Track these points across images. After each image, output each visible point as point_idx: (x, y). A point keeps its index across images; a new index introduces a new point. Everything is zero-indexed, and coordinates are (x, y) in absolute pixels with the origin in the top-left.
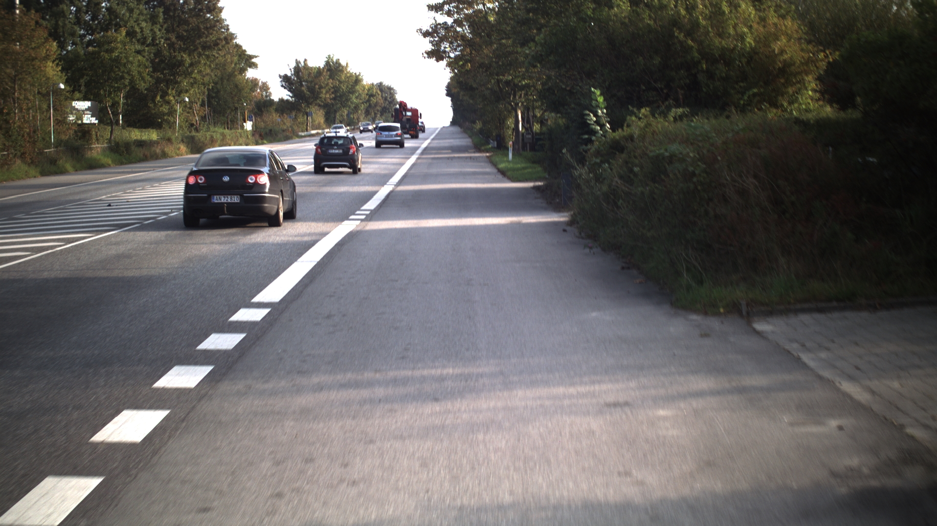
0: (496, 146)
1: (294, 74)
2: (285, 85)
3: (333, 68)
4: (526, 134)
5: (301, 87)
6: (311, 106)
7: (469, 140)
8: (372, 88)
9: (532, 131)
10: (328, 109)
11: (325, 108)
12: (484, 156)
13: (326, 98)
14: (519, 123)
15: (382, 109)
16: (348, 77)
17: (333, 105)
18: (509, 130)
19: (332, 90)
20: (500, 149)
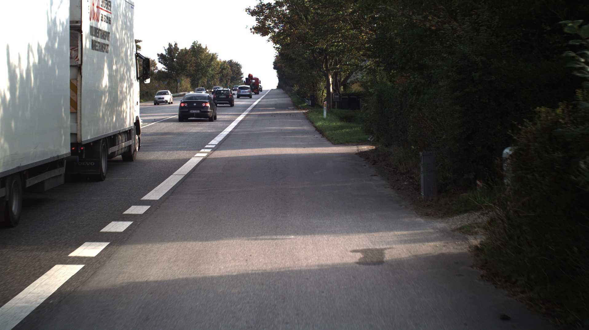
0: (310, 104)
1: (168, 53)
2: (162, 61)
3: (197, 50)
4: (335, 94)
5: (173, 62)
6: (179, 76)
7: (289, 99)
8: (224, 64)
9: (339, 93)
10: (193, 78)
11: (191, 77)
12: (301, 113)
13: (190, 70)
14: (330, 86)
15: (231, 78)
16: (206, 56)
17: (196, 75)
18: (321, 92)
19: (195, 65)
20: (314, 107)
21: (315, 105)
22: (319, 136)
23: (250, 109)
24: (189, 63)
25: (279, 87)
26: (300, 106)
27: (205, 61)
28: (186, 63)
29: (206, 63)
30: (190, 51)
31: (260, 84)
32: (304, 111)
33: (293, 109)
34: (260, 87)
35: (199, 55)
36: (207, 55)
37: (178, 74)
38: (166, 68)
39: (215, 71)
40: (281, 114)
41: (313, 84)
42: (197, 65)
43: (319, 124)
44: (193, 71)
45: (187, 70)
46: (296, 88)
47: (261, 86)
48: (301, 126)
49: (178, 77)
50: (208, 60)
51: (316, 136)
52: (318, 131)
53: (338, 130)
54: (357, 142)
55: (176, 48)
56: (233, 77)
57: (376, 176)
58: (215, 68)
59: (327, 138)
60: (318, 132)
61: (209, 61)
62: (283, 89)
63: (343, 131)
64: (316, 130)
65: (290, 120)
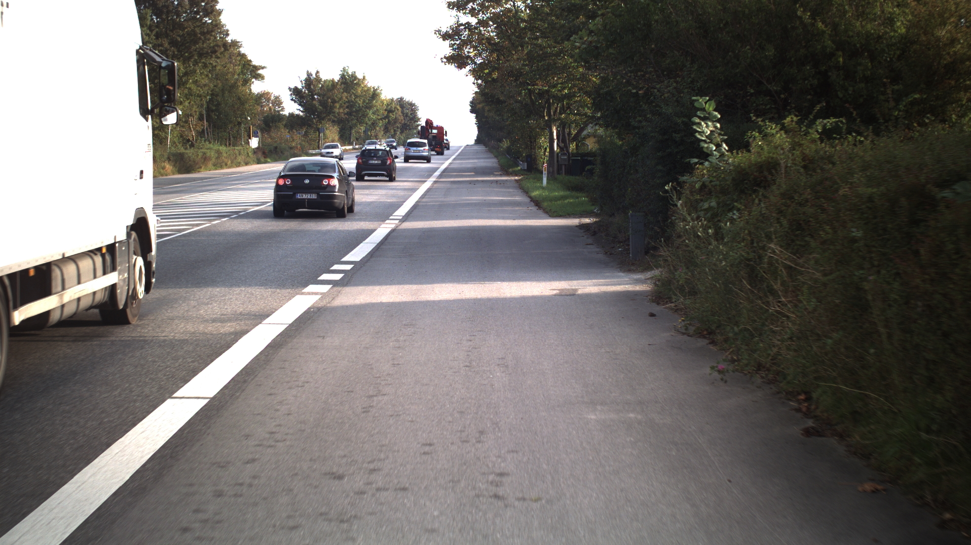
0: (526, 168)
1: (306, 87)
2: (296, 98)
3: (349, 82)
4: (561, 154)
5: (312, 101)
6: (323, 122)
7: (495, 160)
8: (391, 104)
9: (568, 151)
10: (343, 125)
11: (339, 124)
12: (512, 180)
13: (340, 112)
14: (554, 142)
15: (402, 126)
16: (365, 91)
17: (348, 121)
18: (541, 150)
19: (347, 104)
20: (531, 172)
21: (533, 169)
22: (534, 209)
23: (437, 173)
24: (338, 102)
25: (478, 141)
26: (511, 170)
27: (363, 98)
28: (334, 102)
29: (364, 101)
30: (340, 83)
31: (446, 136)
32: (516, 178)
33: (501, 175)
34: (445, 142)
35: (352, 89)
36: (366, 89)
37: (321, 119)
38: (302, 109)
39: (378, 115)
40: (483, 181)
41: (530, 138)
42: (351, 105)
43: (535, 193)
44: (345, 114)
45: (334, 112)
46: (506, 144)
47: (447, 140)
48: (512, 196)
49: (321, 123)
50: (368, 98)
51: (530, 208)
52: (534, 202)
53: (559, 200)
54: (580, 214)
55: (318, 79)
56: (405, 124)
57: (592, 244)
58: (378, 110)
59: (544, 210)
60: (533, 204)
61: (369, 100)
62: (484, 145)
63: (566, 201)
64: (531, 201)
65: (495, 189)
